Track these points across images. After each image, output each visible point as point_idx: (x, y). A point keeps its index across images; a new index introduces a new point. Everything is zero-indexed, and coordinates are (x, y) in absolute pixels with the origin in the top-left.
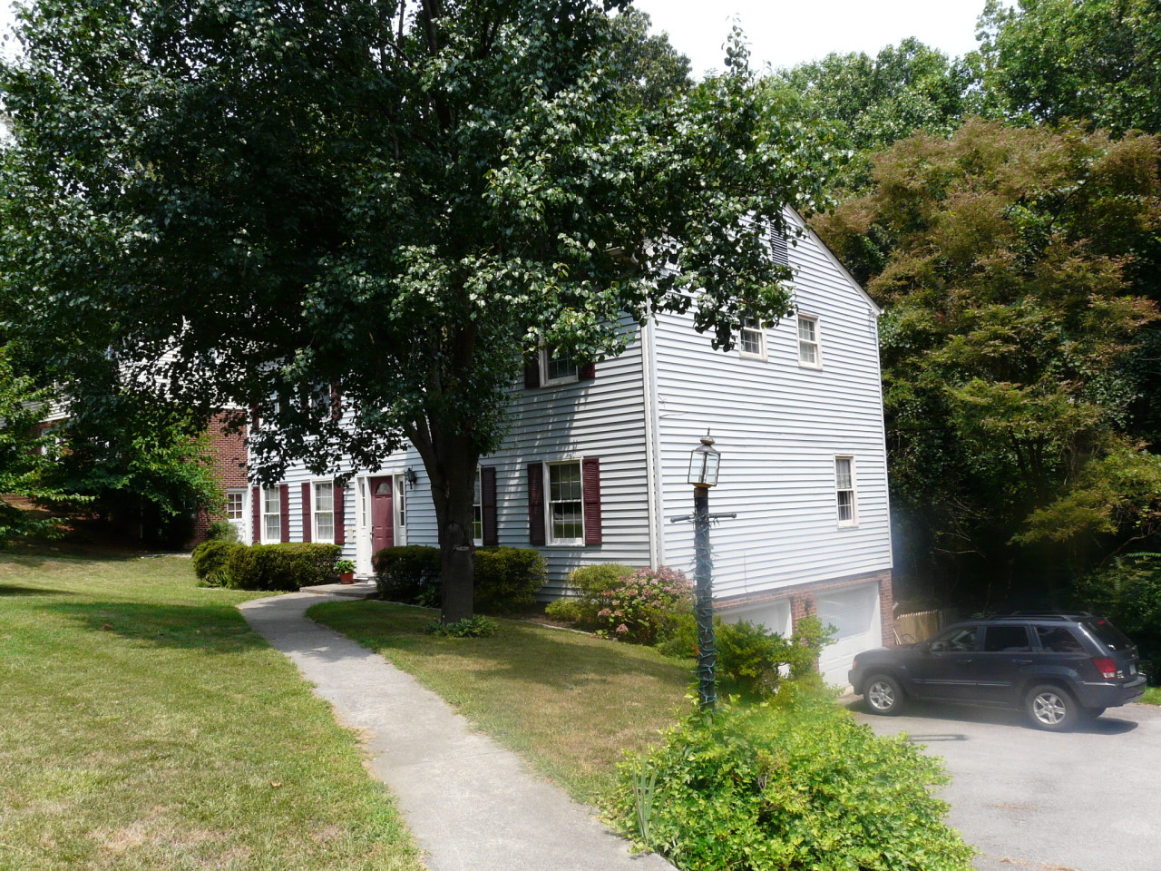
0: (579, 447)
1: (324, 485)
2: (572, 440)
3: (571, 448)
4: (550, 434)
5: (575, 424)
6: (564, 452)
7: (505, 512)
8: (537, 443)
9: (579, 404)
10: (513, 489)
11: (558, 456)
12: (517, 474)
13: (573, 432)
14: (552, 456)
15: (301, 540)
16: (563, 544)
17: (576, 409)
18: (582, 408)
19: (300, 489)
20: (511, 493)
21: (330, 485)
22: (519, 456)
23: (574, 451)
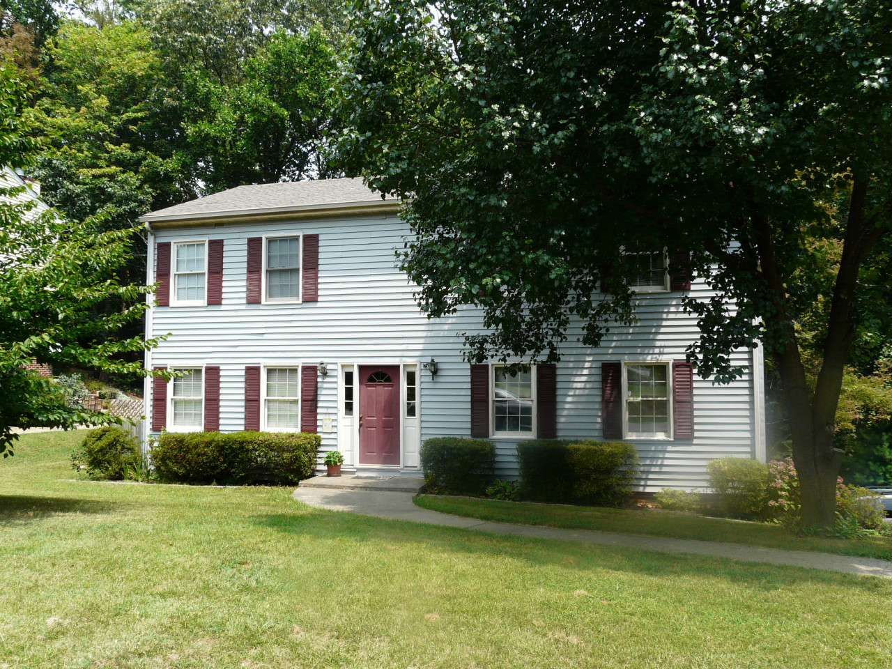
0: (666, 350)
1: (282, 370)
2: (658, 344)
3: (657, 351)
4: (630, 337)
5: (663, 330)
6: (649, 354)
7: (567, 406)
8: (613, 344)
9: (669, 312)
10: (579, 385)
11: (641, 358)
12: (585, 372)
13: (660, 337)
14: (632, 357)
15: (242, 428)
16: (642, 438)
17: (664, 316)
18: (671, 316)
19: (243, 373)
20: (576, 389)
21: (296, 370)
22: (589, 355)
23: (660, 354)
